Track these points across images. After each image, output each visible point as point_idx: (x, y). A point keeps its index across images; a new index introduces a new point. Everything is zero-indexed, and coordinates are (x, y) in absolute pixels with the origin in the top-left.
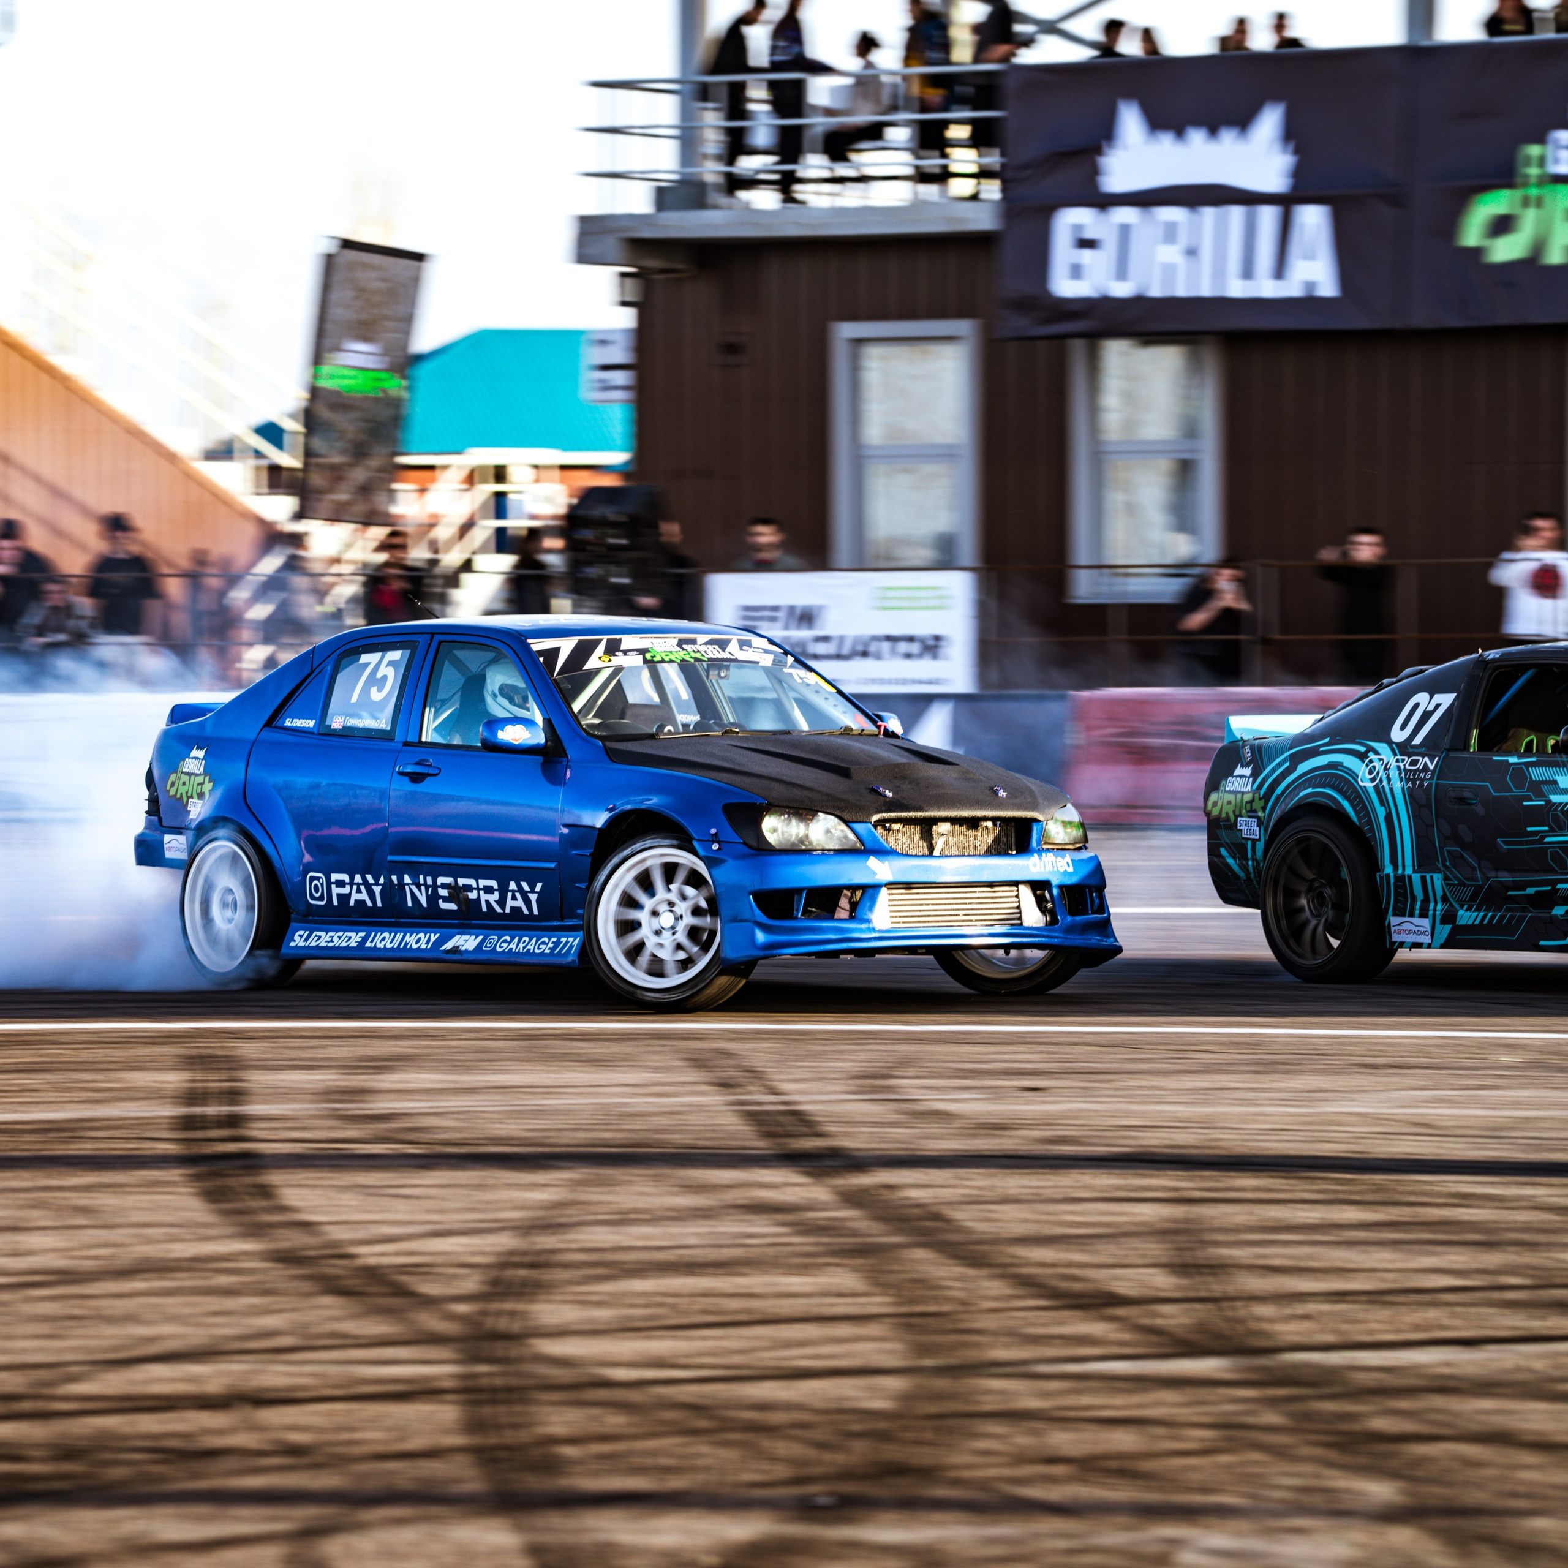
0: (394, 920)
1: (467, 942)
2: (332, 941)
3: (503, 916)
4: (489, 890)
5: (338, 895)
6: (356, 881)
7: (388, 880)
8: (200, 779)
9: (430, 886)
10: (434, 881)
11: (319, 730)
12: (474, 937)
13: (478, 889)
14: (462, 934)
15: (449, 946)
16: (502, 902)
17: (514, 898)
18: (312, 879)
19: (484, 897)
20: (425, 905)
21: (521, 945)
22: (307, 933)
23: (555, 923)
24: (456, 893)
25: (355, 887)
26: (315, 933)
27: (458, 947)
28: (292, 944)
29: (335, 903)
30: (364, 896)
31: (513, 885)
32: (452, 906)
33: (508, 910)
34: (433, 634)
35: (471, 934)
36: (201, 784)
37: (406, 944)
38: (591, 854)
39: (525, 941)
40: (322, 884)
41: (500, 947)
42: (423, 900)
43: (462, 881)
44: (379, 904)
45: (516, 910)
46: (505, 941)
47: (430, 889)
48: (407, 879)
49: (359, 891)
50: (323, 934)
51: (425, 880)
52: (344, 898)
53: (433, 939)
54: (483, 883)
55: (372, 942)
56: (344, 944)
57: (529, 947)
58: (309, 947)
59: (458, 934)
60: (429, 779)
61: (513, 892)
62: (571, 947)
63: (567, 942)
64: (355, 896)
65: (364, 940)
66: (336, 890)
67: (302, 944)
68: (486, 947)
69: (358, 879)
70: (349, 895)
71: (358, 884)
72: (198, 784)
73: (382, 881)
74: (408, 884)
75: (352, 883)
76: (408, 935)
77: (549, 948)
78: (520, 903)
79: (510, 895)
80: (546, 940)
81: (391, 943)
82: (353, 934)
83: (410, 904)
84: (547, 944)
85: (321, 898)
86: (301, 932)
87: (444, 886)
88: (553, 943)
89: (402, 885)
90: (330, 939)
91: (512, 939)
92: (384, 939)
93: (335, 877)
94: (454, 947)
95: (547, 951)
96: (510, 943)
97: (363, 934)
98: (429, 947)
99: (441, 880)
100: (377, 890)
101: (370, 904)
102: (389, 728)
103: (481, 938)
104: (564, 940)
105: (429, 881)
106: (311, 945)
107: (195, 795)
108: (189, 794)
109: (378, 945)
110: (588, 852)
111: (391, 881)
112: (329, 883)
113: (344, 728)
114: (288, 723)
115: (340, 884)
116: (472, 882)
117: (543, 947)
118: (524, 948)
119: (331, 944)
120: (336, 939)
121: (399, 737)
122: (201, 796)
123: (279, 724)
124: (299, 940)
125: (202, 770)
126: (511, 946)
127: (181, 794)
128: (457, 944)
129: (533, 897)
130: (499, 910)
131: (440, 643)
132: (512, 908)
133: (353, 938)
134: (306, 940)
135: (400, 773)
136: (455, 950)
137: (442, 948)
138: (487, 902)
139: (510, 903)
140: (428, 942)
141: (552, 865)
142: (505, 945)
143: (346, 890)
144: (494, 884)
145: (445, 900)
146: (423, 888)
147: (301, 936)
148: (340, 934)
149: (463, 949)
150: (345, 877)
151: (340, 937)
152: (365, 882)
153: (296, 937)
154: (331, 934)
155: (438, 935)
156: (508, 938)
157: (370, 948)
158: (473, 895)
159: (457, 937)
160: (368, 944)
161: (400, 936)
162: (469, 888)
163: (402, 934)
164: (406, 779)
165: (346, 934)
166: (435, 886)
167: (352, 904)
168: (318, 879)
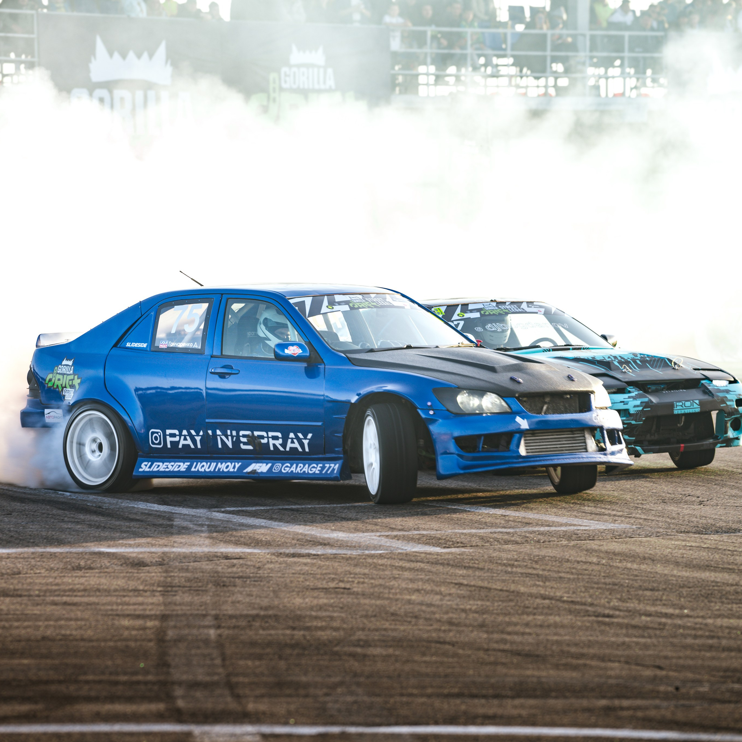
0: (209, 455)
1: (262, 468)
2: (167, 468)
3: (285, 452)
4: (275, 438)
5: (171, 442)
6: (183, 434)
7: (206, 434)
8: (71, 377)
9: (235, 436)
10: (238, 433)
11: (150, 348)
12: (265, 464)
13: (268, 437)
14: (256, 463)
15: (249, 469)
16: (284, 445)
17: (293, 442)
18: (153, 433)
19: (271, 442)
20: (231, 446)
21: (299, 469)
22: (150, 463)
23: (321, 456)
24: (252, 440)
25: (182, 438)
26: (155, 463)
27: (256, 470)
28: (140, 470)
29: (169, 446)
30: (189, 442)
31: (292, 435)
32: (250, 447)
33: (288, 449)
34: (222, 294)
35: (263, 463)
36: (72, 380)
37: (219, 469)
38: (346, 417)
39: (300, 467)
40: (160, 436)
41: (284, 470)
42: (230, 444)
43: (256, 433)
44: (199, 446)
45: (294, 450)
46: (287, 467)
47: (235, 438)
48: (218, 432)
49: (185, 439)
50: (161, 464)
51: (231, 433)
52: (175, 444)
53: (237, 465)
54: (271, 434)
55: (195, 468)
56: (176, 469)
57: (304, 469)
58: (152, 472)
59: (254, 462)
60: (232, 376)
61: (292, 439)
62: (334, 469)
63: (330, 467)
64: (182, 442)
65: (190, 467)
66: (169, 439)
67: (147, 469)
68: (275, 470)
69: (185, 432)
70: (178, 442)
71: (185, 436)
72: (70, 380)
73: (201, 433)
74: (219, 435)
75: (180, 435)
76: (219, 464)
77: (319, 470)
78: (296, 445)
79: (290, 441)
80: (315, 466)
81: (209, 468)
82: (181, 464)
83: (220, 446)
84: (316, 468)
85: (159, 444)
86: (146, 463)
87: (244, 436)
88: (320, 467)
89: (215, 435)
90: (166, 467)
91: (292, 465)
92: (203, 466)
93: (168, 432)
94: (253, 470)
95: (317, 472)
96: (290, 467)
97: (188, 464)
98: (236, 470)
99: (242, 433)
100: (198, 439)
101: (192, 446)
102: (200, 348)
103: (270, 465)
104: (327, 465)
105: (234, 433)
106: (154, 470)
107: (67, 386)
108: (64, 385)
109: (200, 470)
110: (344, 416)
111: (208, 433)
112: (165, 435)
113: (168, 347)
114: (128, 345)
115: (173, 435)
116: (264, 434)
117: (314, 470)
118: (301, 470)
119: (167, 470)
120: (170, 466)
121: (207, 352)
122: (72, 386)
123: (122, 345)
124: (145, 467)
125: (72, 372)
126: (292, 469)
127: (57, 386)
128: (255, 469)
129: (306, 442)
130: (281, 449)
131: (227, 299)
132: (291, 448)
133: (183, 466)
134: (150, 467)
135: (212, 373)
136: (254, 472)
137: (245, 471)
138: (274, 445)
139: (289, 445)
140: (234, 467)
141: (320, 424)
142: (288, 469)
143: (177, 439)
144: (279, 434)
145: (245, 443)
146: (230, 438)
147: (146, 465)
148: (173, 464)
149: (259, 471)
150: (176, 432)
151: (172, 466)
152: (190, 434)
153: (143, 465)
154: (165, 464)
155: (240, 464)
156: (289, 465)
157: (194, 472)
158: (264, 441)
159: (254, 465)
160: (193, 469)
161: (213, 465)
162: (262, 437)
163: (215, 464)
164: (217, 376)
165: (176, 464)
166: (238, 436)
167: (180, 446)
168: (157, 433)
